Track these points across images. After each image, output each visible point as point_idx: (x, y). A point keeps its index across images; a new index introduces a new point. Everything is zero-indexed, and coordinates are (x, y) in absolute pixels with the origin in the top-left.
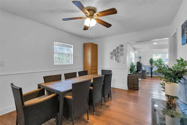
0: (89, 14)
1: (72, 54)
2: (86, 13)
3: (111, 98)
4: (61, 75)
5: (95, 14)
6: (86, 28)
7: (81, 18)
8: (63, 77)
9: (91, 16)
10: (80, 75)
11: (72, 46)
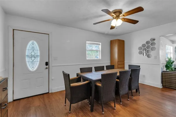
0: (116, 16)
1: (101, 50)
2: (112, 16)
3: (139, 93)
4: (92, 68)
5: (121, 15)
6: (112, 28)
7: (108, 20)
8: (93, 69)
9: (118, 17)
10: (107, 69)
11: (100, 43)
